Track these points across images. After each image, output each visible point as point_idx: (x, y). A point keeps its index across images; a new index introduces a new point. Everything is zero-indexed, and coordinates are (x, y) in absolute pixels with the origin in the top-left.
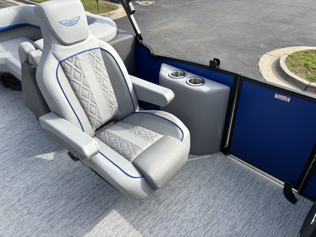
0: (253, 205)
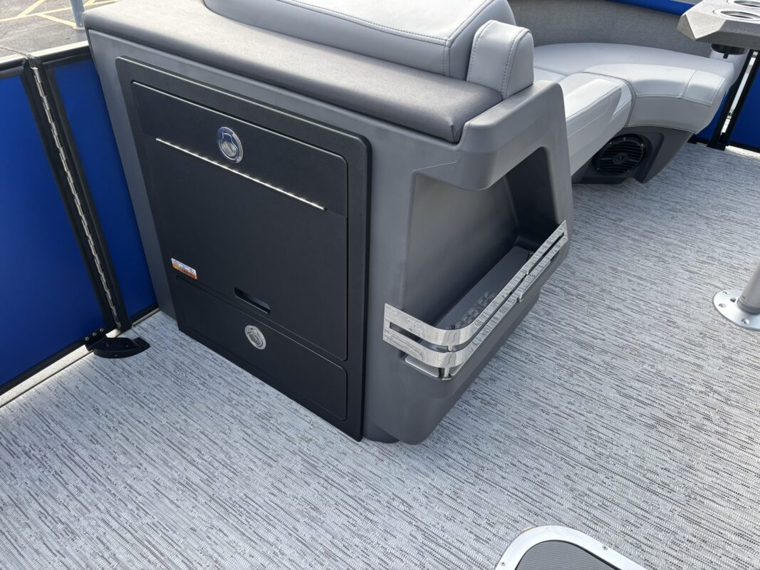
0: (129, 429)
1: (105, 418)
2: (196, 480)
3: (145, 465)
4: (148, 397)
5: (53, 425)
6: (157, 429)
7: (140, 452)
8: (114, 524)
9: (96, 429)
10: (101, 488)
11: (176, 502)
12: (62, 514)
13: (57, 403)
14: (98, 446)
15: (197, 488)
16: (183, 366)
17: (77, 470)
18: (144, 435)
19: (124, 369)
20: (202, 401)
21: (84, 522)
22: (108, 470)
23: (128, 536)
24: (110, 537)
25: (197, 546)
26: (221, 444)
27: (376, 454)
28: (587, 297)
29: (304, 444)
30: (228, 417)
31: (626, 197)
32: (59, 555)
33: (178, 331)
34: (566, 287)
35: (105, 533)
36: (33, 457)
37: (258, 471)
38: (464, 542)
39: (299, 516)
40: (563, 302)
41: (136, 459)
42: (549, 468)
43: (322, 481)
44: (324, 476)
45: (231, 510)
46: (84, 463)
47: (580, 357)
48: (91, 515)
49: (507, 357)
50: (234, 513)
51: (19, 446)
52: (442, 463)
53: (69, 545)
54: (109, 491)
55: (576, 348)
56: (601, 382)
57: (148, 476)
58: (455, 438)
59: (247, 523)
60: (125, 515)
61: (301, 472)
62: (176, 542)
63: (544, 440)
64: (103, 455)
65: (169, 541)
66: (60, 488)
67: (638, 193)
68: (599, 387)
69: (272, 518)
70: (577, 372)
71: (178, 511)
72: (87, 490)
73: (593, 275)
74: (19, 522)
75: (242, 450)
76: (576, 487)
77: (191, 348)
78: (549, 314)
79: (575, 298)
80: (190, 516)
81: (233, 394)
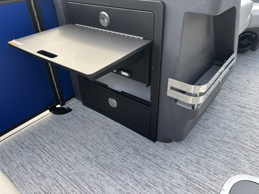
0: (65, 139)
1: (56, 135)
2: (91, 156)
3: (72, 151)
4: (72, 128)
5: (37, 137)
6: (76, 138)
7: (70, 146)
8: (60, 173)
9: (53, 139)
10: (55, 160)
11: (84, 165)
12: (40, 169)
13: (39, 130)
14: (54, 145)
15: (92, 160)
16: (85, 117)
17: (46, 153)
18: (71, 141)
19: (63, 118)
20: (92, 128)
21: (48, 172)
22: (58, 153)
23: (66, 177)
24: (59, 178)
25: (93, 182)
26: (100, 143)
27: (163, 147)
28: (239, 90)
29: (133, 143)
30: (103, 134)
31: (247, 57)
32: (39, 185)
33: (82, 105)
34: (230, 87)
35: (57, 176)
36: (29, 148)
37: (116, 153)
38: (205, 181)
39: (134, 170)
40: (230, 92)
41: (68, 149)
42: (236, 152)
43: (142, 157)
44: (142, 155)
45: (106, 168)
46: (49, 151)
47: (241, 111)
48: (52, 170)
49: (211, 112)
50: (107, 169)
51: (24, 145)
52: (190, 150)
53: (42, 181)
54: (58, 161)
55: (238, 108)
56: (252, 120)
57: (73, 155)
58: (194, 141)
59: (113, 173)
60: (64, 169)
61: (133, 154)
62: (85, 180)
63: (232, 141)
64: (56, 148)
65: (82, 179)
66: (40, 160)
67: (252, 56)
68: (252, 122)
69: (123, 171)
70: (241, 116)
71: (85, 168)
72: (50, 160)
73: (240, 83)
74: (24, 172)
75: (109, 145)
76: (250, 159)
77: (88, 110)
78: (225, 96)
79: (234, 90)
80: (90, 170)
81: (104, 126)
